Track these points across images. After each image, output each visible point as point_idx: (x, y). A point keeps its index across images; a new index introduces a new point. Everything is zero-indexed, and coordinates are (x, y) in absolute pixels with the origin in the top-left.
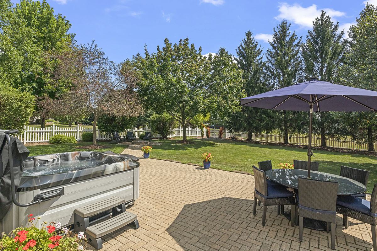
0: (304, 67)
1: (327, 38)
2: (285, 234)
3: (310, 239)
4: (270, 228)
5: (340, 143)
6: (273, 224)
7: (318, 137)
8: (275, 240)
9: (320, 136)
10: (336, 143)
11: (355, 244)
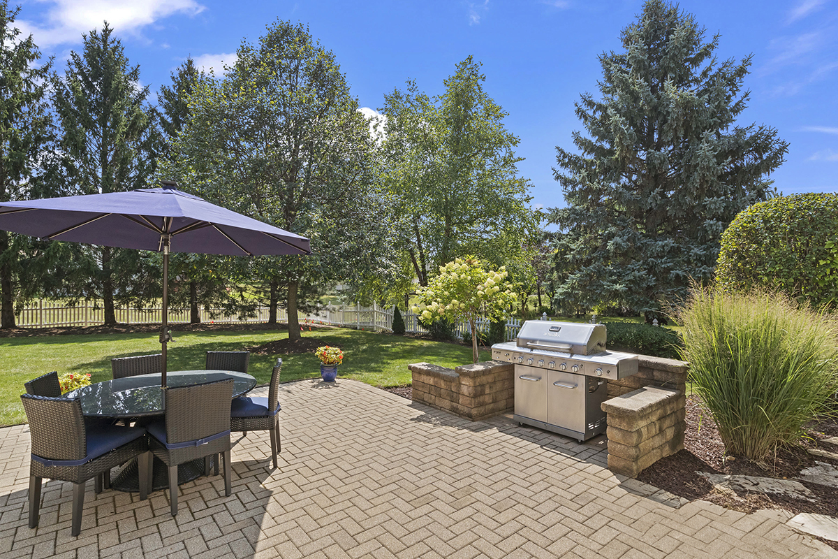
0: (60, 134)
1: (117, 88)
2: (137, 523)
3: (187, 503)
4: (96, 530)
5: (140, 314)
6: (97, 520)
7: (95, 304)
8: (123, 547)
9: (101, 303)
10: (134, 313)
11: (250, 471)
